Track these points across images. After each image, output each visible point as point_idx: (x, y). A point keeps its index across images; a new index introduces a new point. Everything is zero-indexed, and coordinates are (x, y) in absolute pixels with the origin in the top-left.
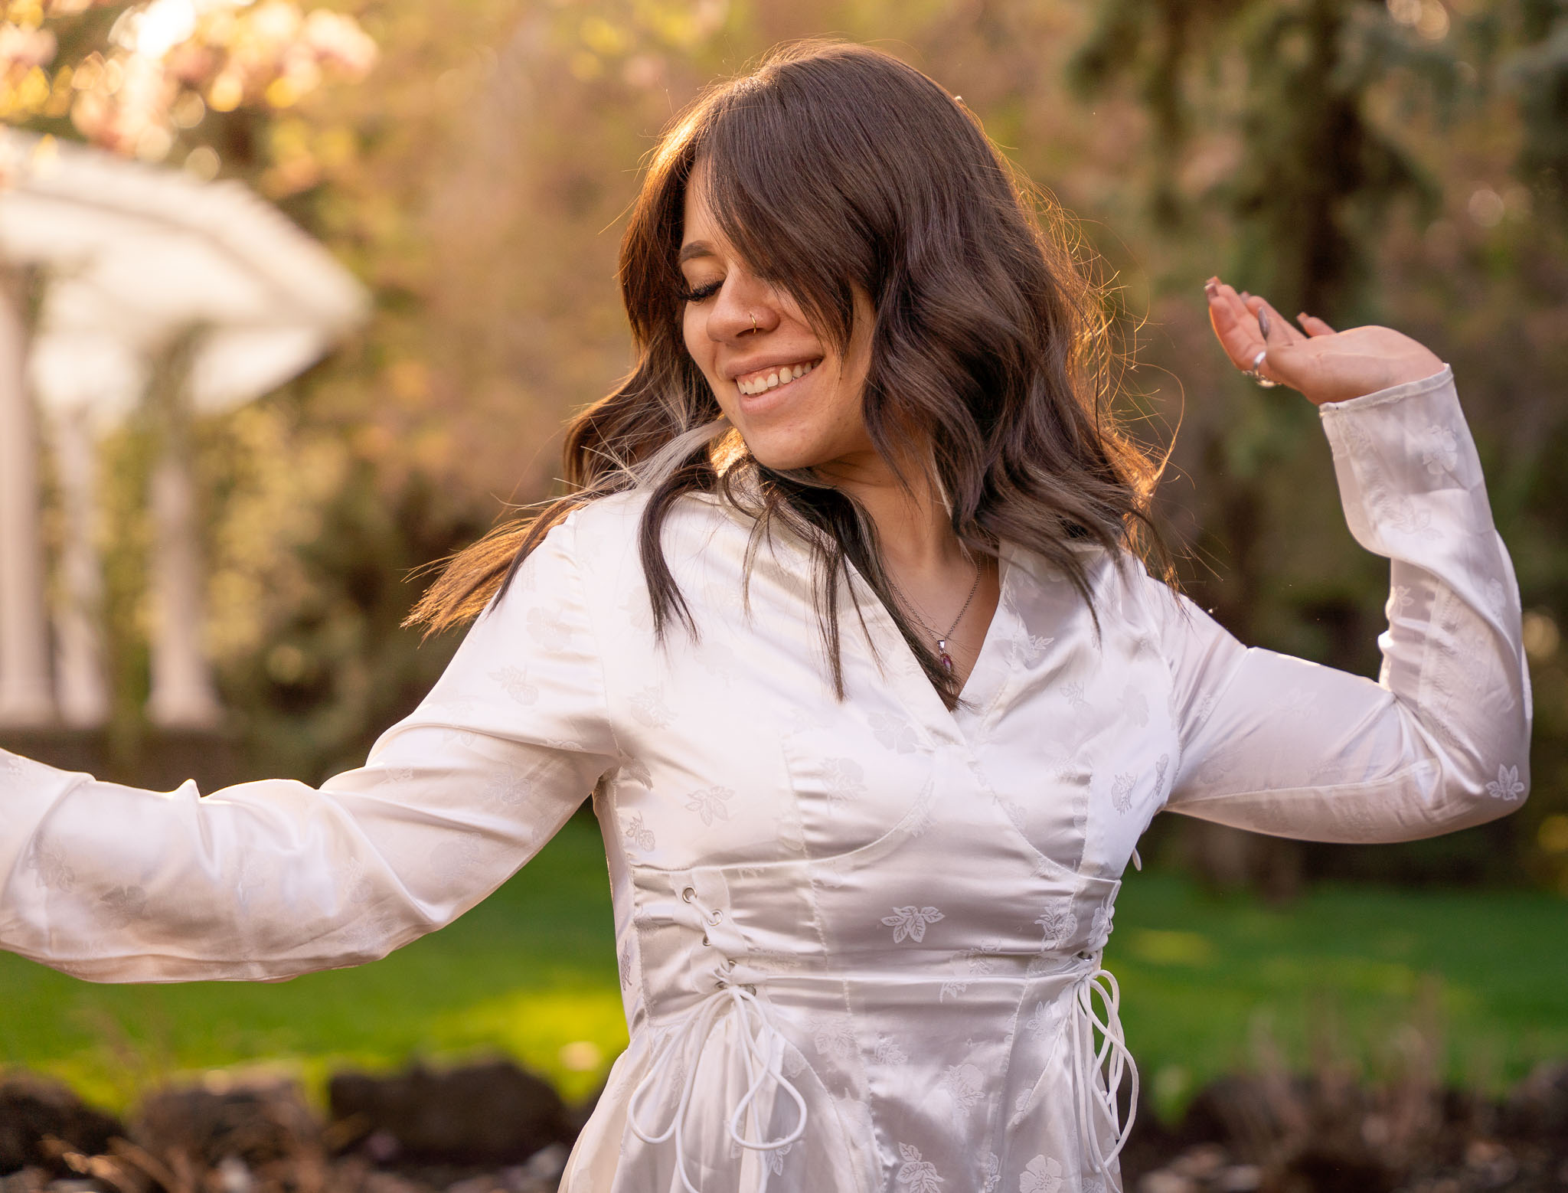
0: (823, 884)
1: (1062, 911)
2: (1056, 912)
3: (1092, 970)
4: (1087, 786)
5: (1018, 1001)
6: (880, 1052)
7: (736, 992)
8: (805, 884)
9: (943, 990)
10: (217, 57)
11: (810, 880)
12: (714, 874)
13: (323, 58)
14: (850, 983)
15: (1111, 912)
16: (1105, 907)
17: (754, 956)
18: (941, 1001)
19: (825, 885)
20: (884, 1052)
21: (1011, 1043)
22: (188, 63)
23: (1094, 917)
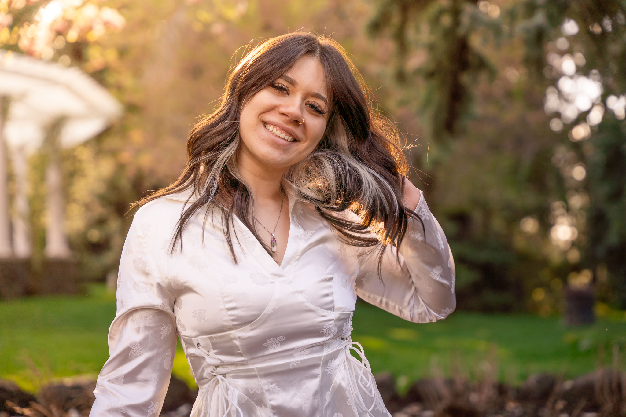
0: (241, 338)
1: (331, 326)
2: (328, 327)
3: (349, 343)
4: (331, 281)
5: (320, 362)
6: (272, 390)
7: (219, 377)
8: (235, 339)
9: (291, 365)
10: (69, 24)
11: (237, 337)
12: (205, 339)
13: (106, 24)
14: (257, 368)
15: (351, 323)
16: (348, 322)
17: (223, 364)
18: (291, 368)
19: (242, 338)
20: (273, 389)
21: (320, 377)
22: (59, 26)
23: (344, 326)
